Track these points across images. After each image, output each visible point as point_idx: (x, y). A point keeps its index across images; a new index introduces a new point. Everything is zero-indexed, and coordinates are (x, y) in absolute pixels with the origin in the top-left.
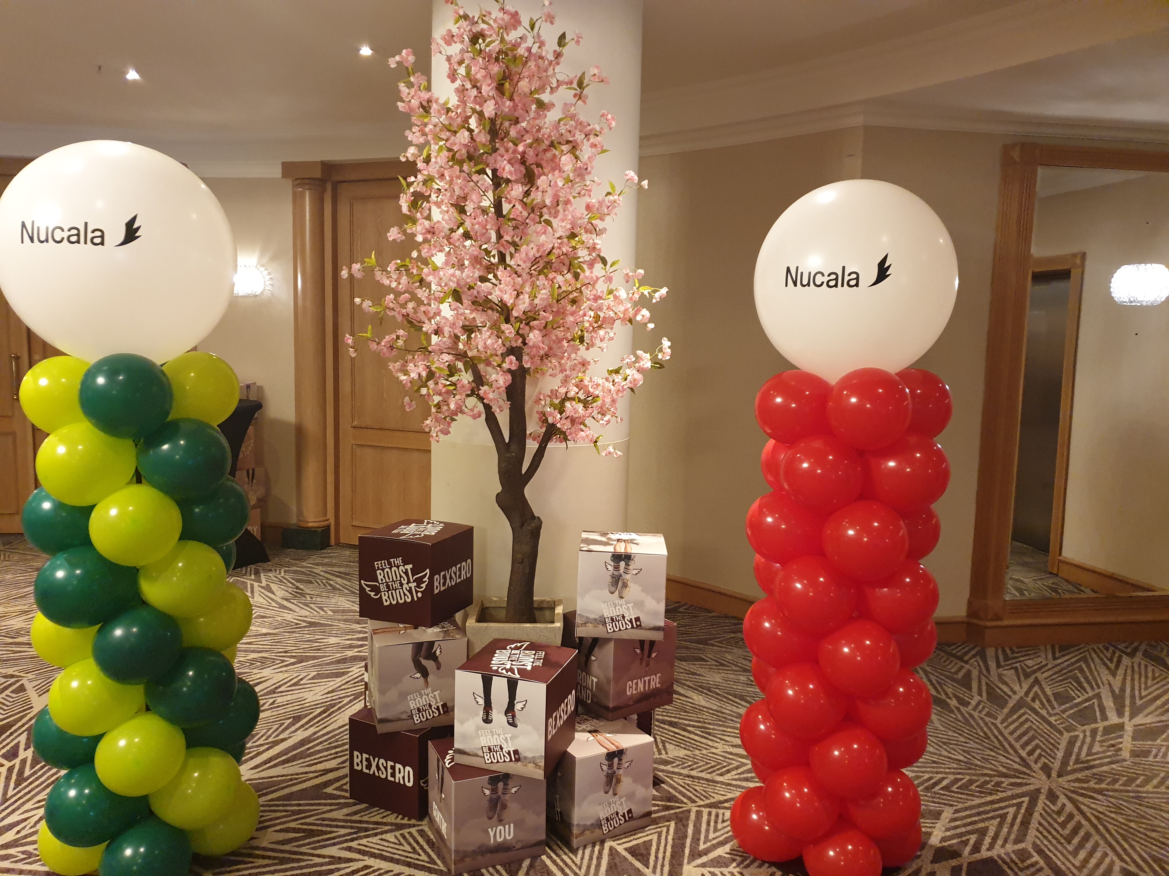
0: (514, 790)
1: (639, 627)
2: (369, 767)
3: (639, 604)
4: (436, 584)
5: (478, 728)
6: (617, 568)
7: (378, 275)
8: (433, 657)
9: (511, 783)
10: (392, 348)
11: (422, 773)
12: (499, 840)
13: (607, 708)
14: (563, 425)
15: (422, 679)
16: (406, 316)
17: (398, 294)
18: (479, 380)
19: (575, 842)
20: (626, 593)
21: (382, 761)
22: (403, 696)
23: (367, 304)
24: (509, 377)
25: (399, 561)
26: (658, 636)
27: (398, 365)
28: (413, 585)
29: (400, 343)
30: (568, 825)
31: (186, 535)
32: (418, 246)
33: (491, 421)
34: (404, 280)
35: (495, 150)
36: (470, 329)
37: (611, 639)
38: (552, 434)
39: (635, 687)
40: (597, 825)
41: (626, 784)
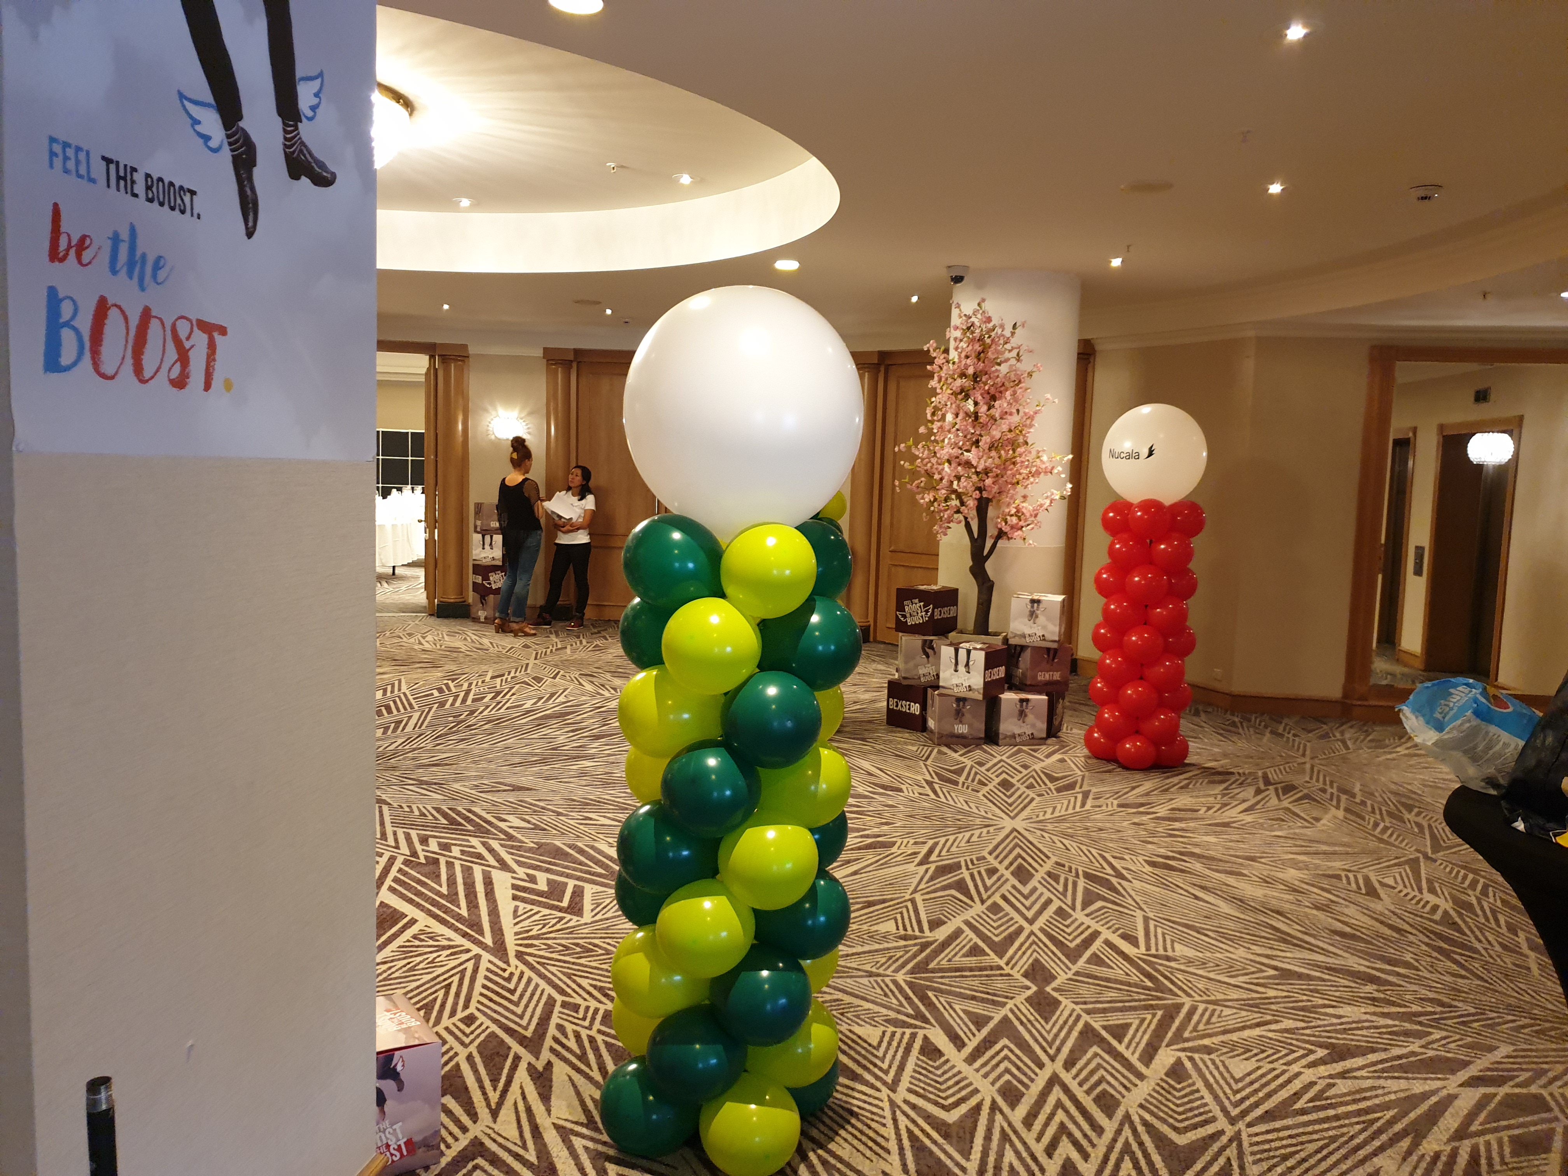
0: (969, 707)
1: (1044, 640)
2: (897, 706)
3: (1044, 627)
5: (952, 675)
6: (1032, 607)
7: (914, 450)
8: (932, 648)
9: (966, 704)
10: (918, 487)
11: (924, 708)
14: (1006, 529)
15: (927, 660)
16: (926, 471)
17: (923, 459)
18: (962, 503)
19: (1000, 742)
20: (1037, 620)
21: (904, 702)
22: (916, 666)
23: (907, 464)
24: (976, 502)
25: (917, 601)
26: (1055, 646)
27: (921, 496)
28: (924, 614)
29: (922, 484)
30: (997, 734)
32: (935, 434)
33: (968, 526)
34: (926, 452)
35: (974, 388)
36: (958, 478)
37: (1029, 646)
38: (1001, 534)
39: (1043, 676)
40: (1014, 736)
41: (1030, 718)
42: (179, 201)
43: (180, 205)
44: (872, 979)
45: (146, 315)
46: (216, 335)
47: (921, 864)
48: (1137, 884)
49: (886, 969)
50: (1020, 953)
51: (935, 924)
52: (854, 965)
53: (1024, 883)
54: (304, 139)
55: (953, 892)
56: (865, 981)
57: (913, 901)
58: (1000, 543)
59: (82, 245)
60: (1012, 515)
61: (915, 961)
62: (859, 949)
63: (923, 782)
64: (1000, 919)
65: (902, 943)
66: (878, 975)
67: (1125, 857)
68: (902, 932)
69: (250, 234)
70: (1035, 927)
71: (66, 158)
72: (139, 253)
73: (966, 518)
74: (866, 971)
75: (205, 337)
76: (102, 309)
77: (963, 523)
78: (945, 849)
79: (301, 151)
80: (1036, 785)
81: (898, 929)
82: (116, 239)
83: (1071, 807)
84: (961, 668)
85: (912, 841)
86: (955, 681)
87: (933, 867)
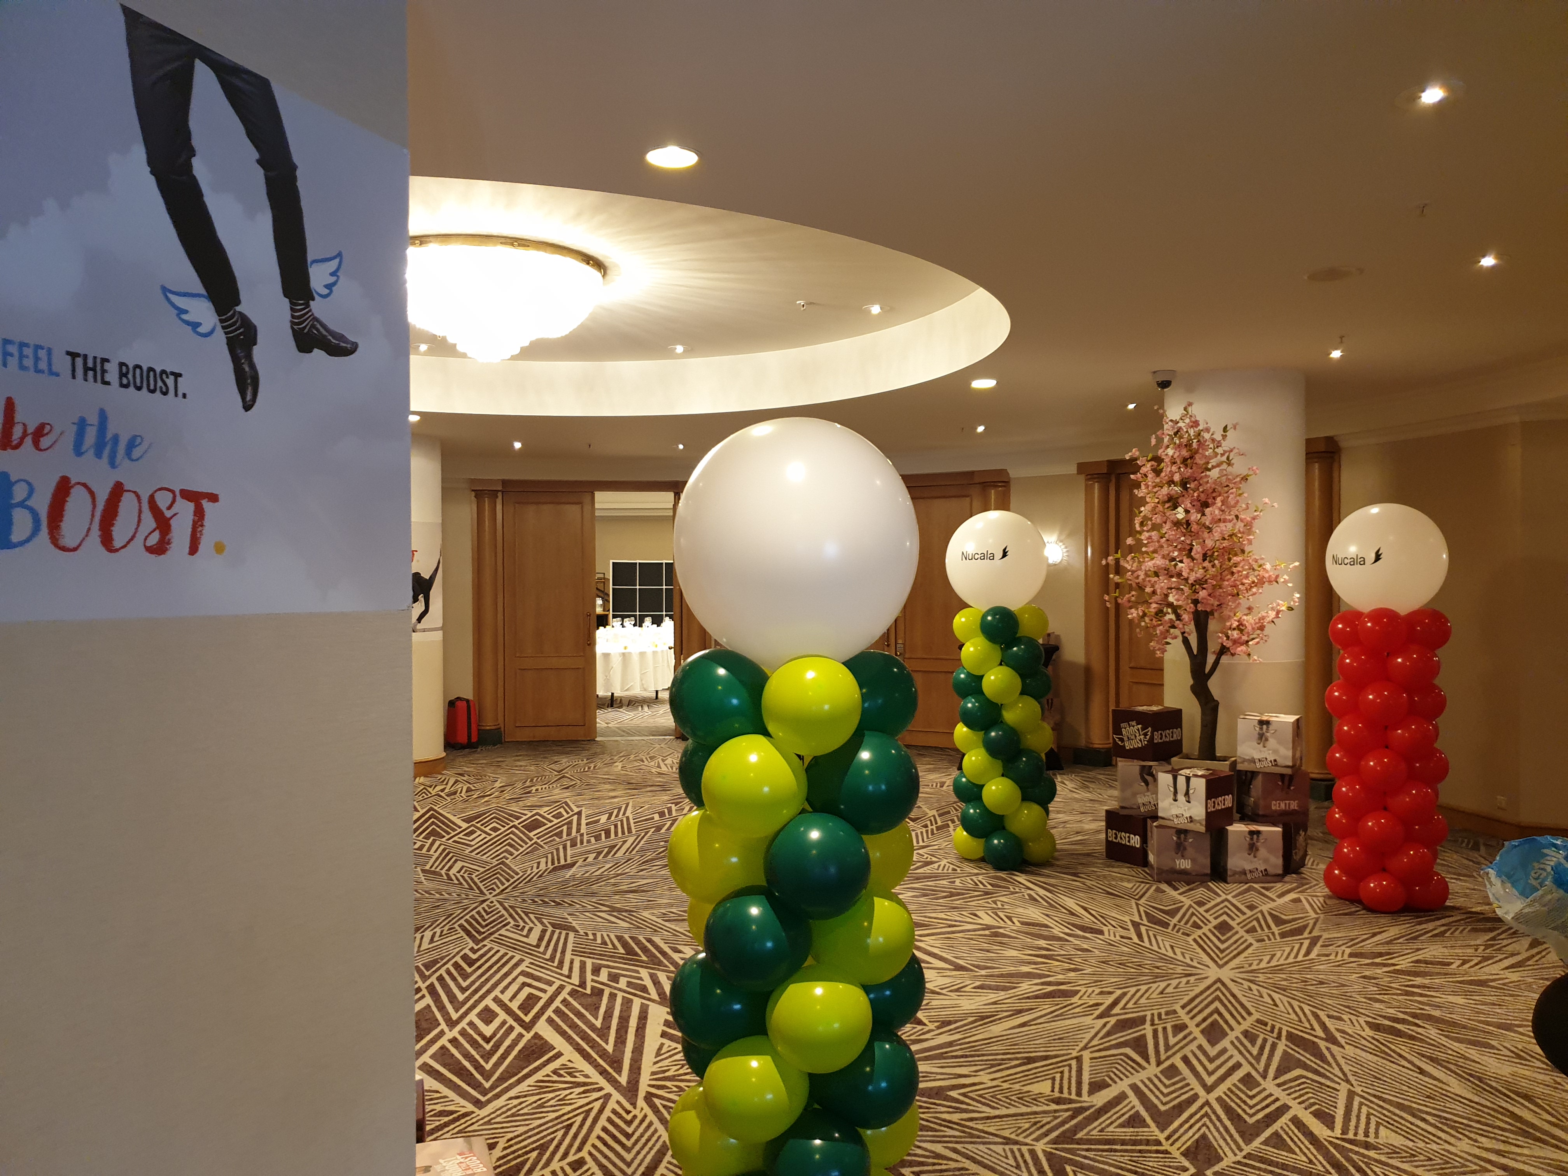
0: (1190, 840)
1: (1276, 765)
2: (1116, 838)
3: (1275, 751)
4: (1156, 737)
5: (1171, 804)
6: (1261, 729)
7: (1123, 563)
8: (1151, 775)
9: (1188, 836)
10: (1128, 601)
11: (1144, 841)
12: (1183, 867)
13: (1258, 815)
14: (1228, 644)
15: (1145, 787)
16: (1137, 584)
17: (1133, 572)
18: (1179, 617)
19: (1229, 879)
20: (1268, 744)
21: (1123, 834)
22: (1135, 795)
23: (1117, 578)
24: (1191, 616)
25: (1134, 723)
26: (1289, 771)
27: (1132, 611)
28: (1142, 737)
29: (1133, 598)
30: (1225, 870)
31: (1023, 693)
32: (1144, 545)
33: (1186, 642)
34: (1136, 564)
35: (1183, 496)
36: (1171, 590)
37: (1259, 772)
38: (1223, 650)
39: (1278, 806)
40: (1244, 873)
41: (1263, 852)
42: (160, 384)
43: (161, 388)
44: (1007, 1147)
45: (118, 491)
46: (205, 503)
47: (1100, 1017)
48: (1350, 1050)
49: (1025, 1137)
50: (1187, 1126)
51: (1097, 1087)
52: (991, 1130)
53: (1213, 1043)
54: (316, 315)
55: (1128, 1051)
56: (999, 1149)
57: (1079, 1059)
58: (1224, 659)
59: (39, 433)
60: (1234, 629)
61: (1061, 1129)
62: (1004, 1111)
63: (1129, 924)
64: (1174, 1084)
65: (1054, 1107)
66: (1016, 1143)
67: (1344, 1017)
68: (1057, 1094)
69: (247, 407)
70: (1212, 1097)
71: (22, 356)
72: (109, 435)
73: (1183, 633)
74: (1004, 1138)
75: (191, 506)
76: (63, 488)
77: (1180, 638)
78: (1133, 1001)
79: (313, 326)
80: (1258, 929)
81: (1053, 1091)
82: (82, 424)
83: (1293, 955)
84: (1181, 797)
85: (1097, 991)
86: (1175, 811)
87: (1113, 1021)
